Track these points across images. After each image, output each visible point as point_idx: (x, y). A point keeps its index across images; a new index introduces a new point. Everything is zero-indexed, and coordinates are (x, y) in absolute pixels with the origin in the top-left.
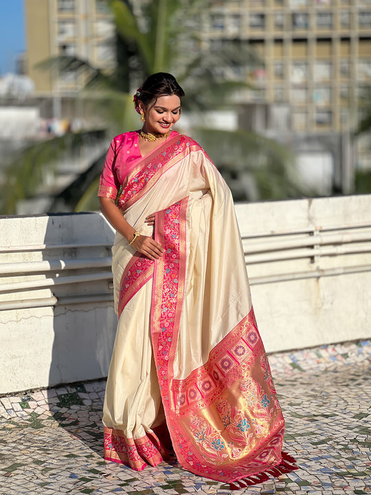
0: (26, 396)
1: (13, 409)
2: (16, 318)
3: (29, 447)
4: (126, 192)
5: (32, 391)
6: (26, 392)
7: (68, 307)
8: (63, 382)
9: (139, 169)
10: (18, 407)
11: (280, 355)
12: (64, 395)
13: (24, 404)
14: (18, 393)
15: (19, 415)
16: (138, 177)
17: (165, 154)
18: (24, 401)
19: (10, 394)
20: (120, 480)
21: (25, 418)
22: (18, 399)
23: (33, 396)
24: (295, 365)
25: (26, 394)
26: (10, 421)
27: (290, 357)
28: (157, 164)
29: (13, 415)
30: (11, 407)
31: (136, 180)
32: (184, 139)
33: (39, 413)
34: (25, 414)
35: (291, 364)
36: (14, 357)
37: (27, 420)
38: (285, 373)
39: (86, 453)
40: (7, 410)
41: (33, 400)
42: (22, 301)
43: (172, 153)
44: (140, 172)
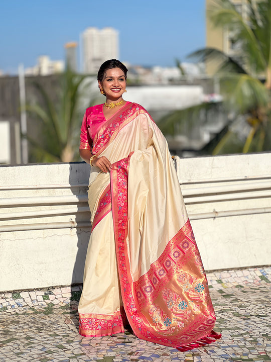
0: (48, 291)
1: (37, 300)
2: (43, 235)
3: (31, 327)
4: (96, 146)
5: (53, 288)
6: (48, 288)
7: (82, 229)
8: (77, 282)
9: (104, 129)
10: (41, 299)
11: (253, 269)
12: (77, 292)
13: (46, 297)
14: (42, 289)
15: (40, 305)
16: (104, 134)
17: (121, 117)
18: (46, 294)
19: (37, 289)
20: (73, 354)
21: (43, 307)
22: (42, 293)
23: (54, 291)
24: (263, 278)
25: (49, 289)
26: (32, 309)
27: (260, 271)
28: (116, 124)
29: (36, 304)
30: (36, 299)
31: (103, 137)
32: (135, 105)
33: (55, 304)
34: (44, 303)
35: (261, 277)
36: (41, 263)
37: (44, 308)
38: (254, 283)
39: (66, 333)
40: (32, 300)
41: (53, 294)
42: (46, 224)
43: (126, 116)
44: (105, 131)
